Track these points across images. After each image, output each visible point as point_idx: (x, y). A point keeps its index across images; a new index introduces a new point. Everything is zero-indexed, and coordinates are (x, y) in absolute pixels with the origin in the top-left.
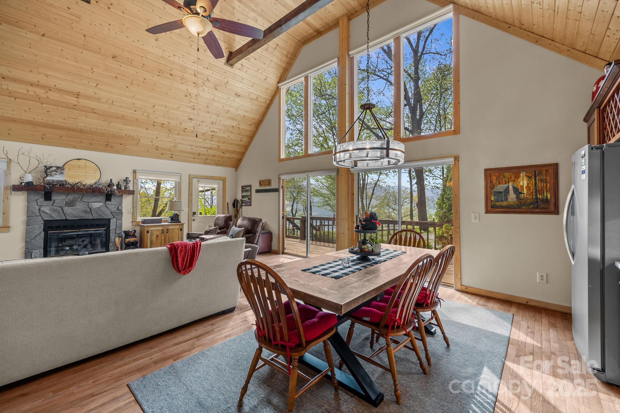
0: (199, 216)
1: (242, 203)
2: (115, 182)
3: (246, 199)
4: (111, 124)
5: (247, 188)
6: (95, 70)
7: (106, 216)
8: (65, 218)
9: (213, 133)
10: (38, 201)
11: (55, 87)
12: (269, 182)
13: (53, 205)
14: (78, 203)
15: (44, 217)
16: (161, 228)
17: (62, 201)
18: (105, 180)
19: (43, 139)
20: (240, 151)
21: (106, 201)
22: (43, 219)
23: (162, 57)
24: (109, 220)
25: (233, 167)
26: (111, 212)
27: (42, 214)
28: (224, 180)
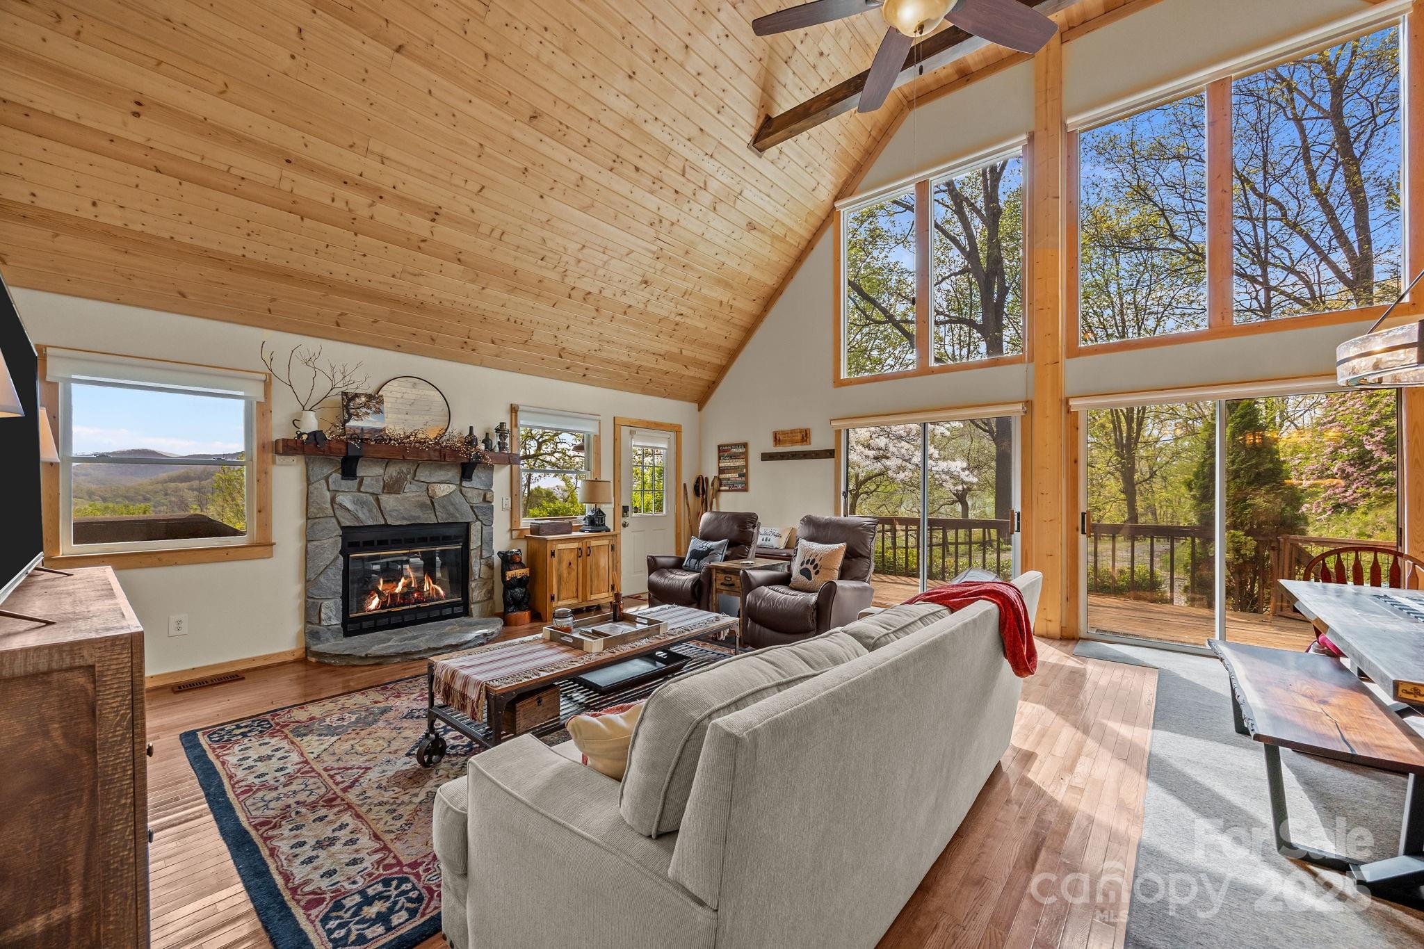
0: (634, 515)
1: (721, 485)
2: (479, 434)
3: (733, 476)
4: (486, 291)
5: (734, 450)
6: (487, 150)
7: (462, 515)
8: (383, 522)
9: (678, 319)
10: (330, 480)
11: (393, 190)
12: (805, 436)
13: (359, 491)
14: (408, 485)
15: (341, 520)
16: (575, 545)
17: (378, 481)
18: (459, 428)
19: (338, 325)
20: (718, 362)
21: (461, 481)
22: (339, 523)
23: (631, 121)
24: (467, 526)
25: (695, 401)
26: (472, 507)
27: (338, 513)
28: (677, 430)
